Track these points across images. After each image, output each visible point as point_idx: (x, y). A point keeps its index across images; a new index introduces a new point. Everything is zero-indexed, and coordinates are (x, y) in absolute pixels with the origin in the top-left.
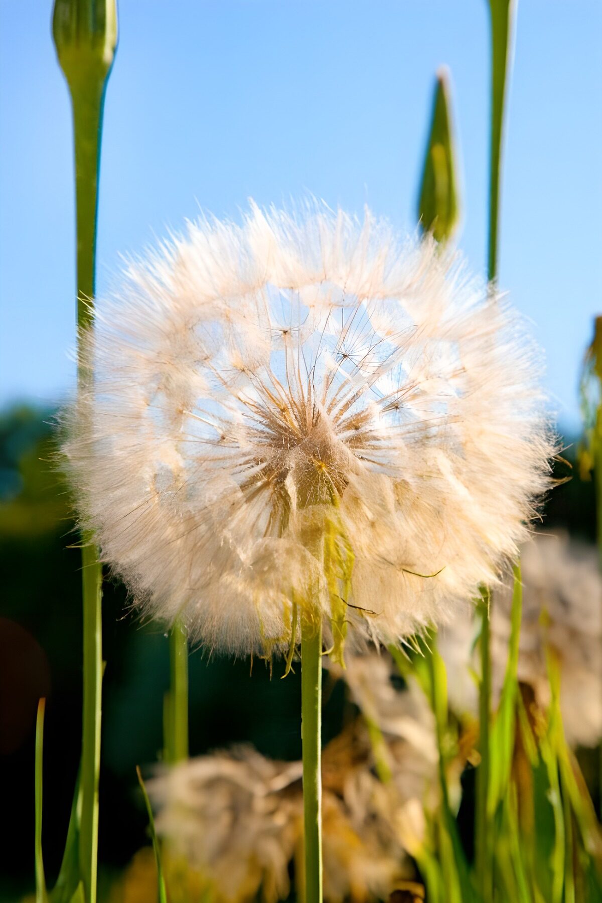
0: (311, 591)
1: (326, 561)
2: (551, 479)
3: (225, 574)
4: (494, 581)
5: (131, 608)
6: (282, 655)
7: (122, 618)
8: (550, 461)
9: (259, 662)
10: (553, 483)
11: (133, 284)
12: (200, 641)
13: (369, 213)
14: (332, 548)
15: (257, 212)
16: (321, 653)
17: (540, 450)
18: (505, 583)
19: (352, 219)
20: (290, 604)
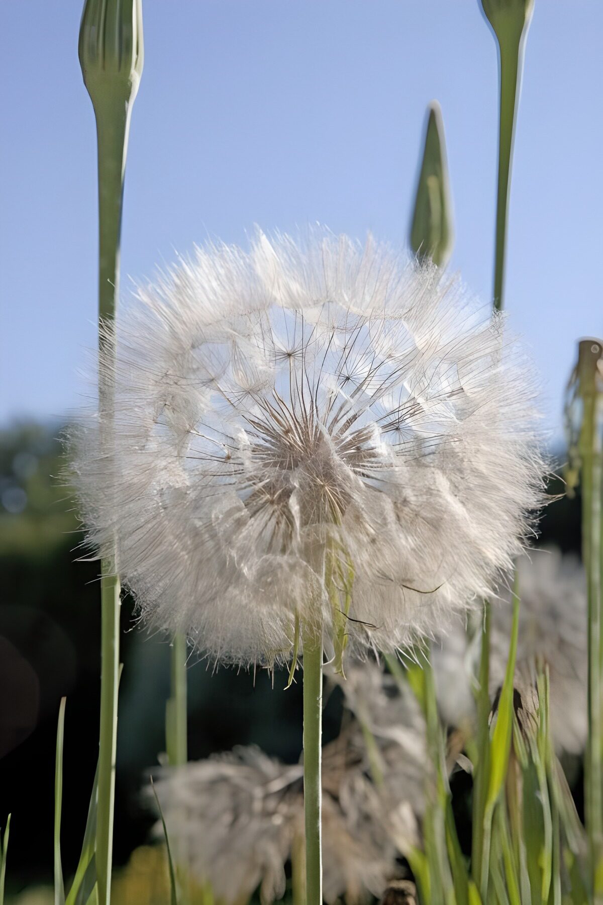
0: (314, 605)
1: (328, 576)
2: (545, 496)
3: (230, 589)
4: (490, 594)
5: (138, 620)
6: (285, 664)
7: (130, 630)
8: (545, 479)
9: (262, 672)
10: (547, 499)
11: (142, 305)
12: (205, 652)
13: (371, 238)
14: (334, 563)
15: (264, 238)
16: (322, 663)
17: (535, 469)
18: (500, 597)
19: (355, 242)
20: (292, 616)
